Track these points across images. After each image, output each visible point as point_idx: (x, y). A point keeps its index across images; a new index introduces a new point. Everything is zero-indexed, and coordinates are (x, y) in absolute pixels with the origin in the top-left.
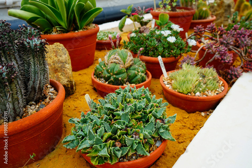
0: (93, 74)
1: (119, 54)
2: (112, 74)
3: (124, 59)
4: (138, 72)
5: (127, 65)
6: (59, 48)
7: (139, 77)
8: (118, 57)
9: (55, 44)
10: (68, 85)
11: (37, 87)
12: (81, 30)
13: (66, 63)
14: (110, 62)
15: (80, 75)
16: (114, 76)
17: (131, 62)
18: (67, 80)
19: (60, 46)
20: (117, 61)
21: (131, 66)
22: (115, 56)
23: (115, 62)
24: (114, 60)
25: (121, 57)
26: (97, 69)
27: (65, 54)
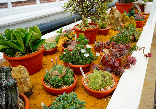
0: (43, 80)
1: (58, 70)
2: (54, 82)
3: (61, 72)
4: (69, 78)
5: (63, 75)
6: (22, 69)
7: (70, 81)
8: (57, 72)
9: (19, 66)
10: (29, 91)
11: (13, 105)
12: (34, 52)
13: (27, 78)
14: (53, 74)
15: (34, 78)
16: (56, 83)
17: (65, 73)
18: (28, 88)
19: (22, 68)
20: (57, 74)
21: (65, 75)
22: (56, 71)
23: (56, 75)
24: (55, 74)
25: (59, 71)
26: (46, 77)
27: (26, 73)
